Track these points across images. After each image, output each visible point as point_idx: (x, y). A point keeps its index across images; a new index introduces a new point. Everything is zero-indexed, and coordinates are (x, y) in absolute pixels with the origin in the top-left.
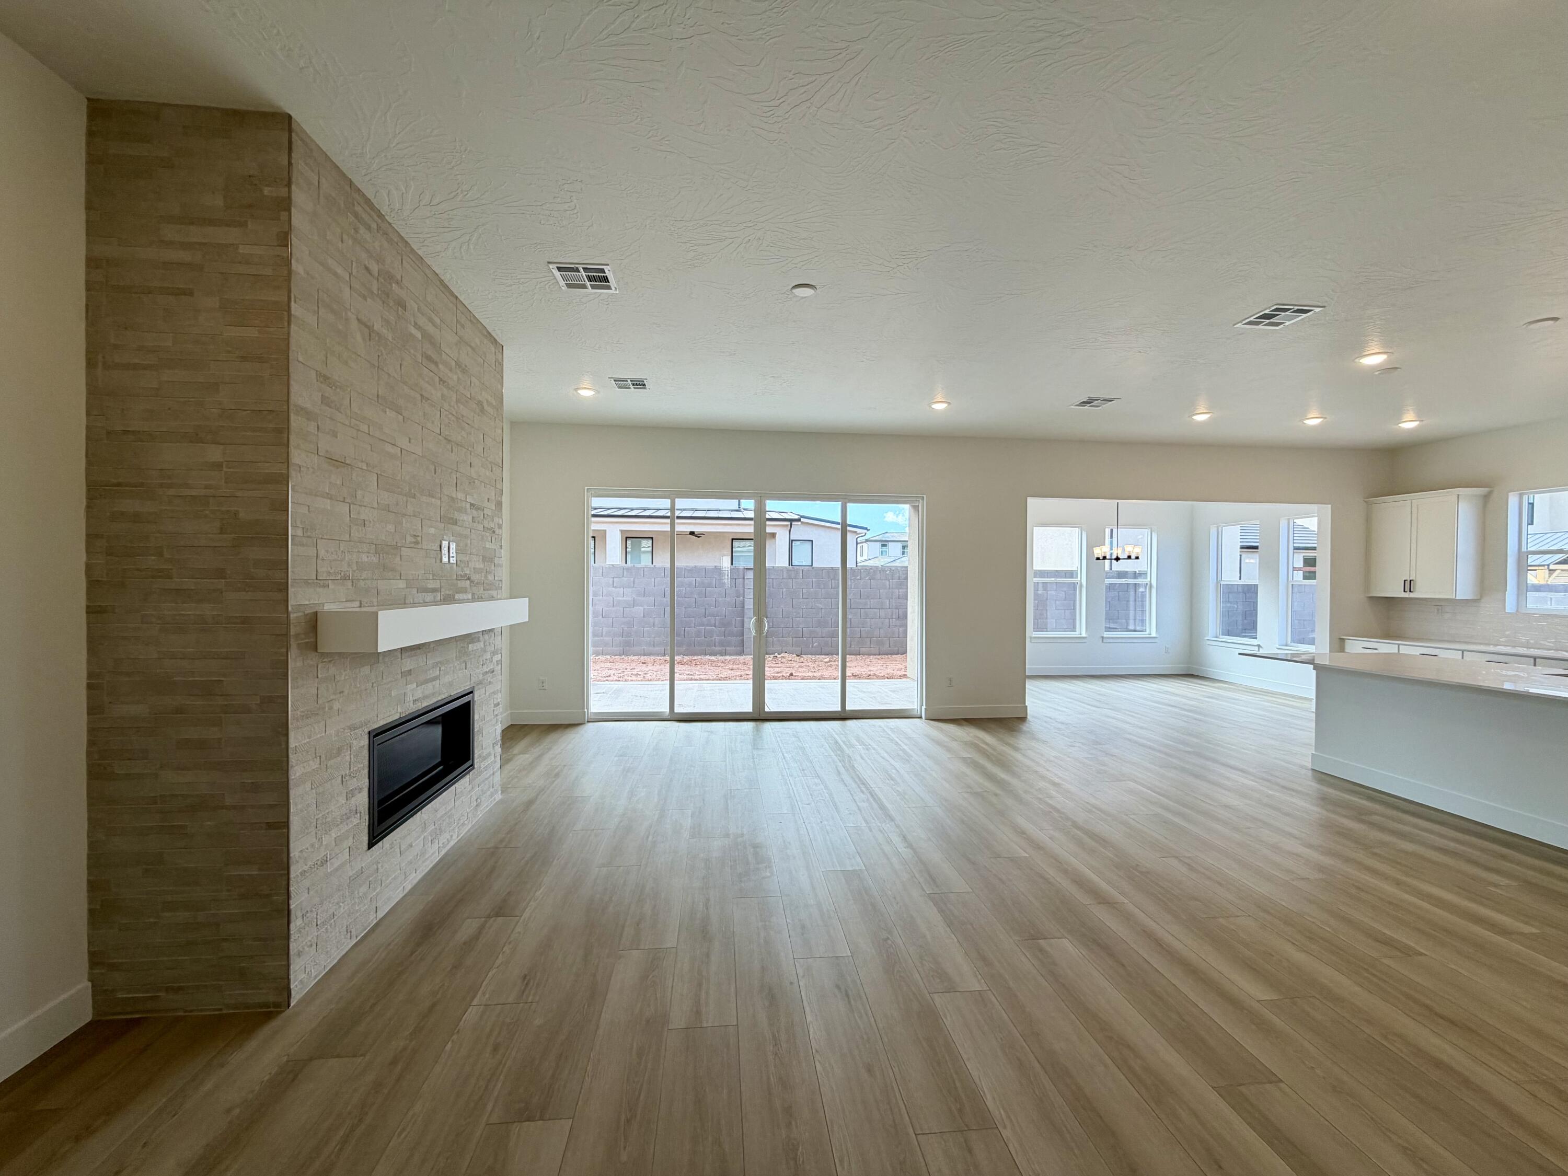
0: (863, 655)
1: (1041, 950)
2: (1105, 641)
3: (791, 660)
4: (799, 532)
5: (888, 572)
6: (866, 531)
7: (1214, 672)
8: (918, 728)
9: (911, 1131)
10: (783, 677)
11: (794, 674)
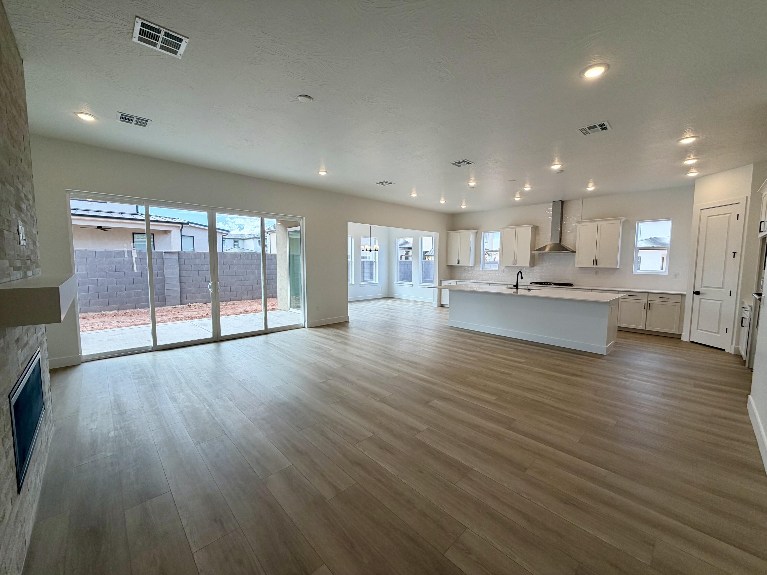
0: (244, 300)
1: (431, 406)
2: (361, 286)
3: (200, 307)
4: (186, 231)
5: (256, 255)
6: (227, 233)
7: (397, 295)
8: (306, 332)
9: (452, 485)
10: (203, 317)
11: (209, 314)
